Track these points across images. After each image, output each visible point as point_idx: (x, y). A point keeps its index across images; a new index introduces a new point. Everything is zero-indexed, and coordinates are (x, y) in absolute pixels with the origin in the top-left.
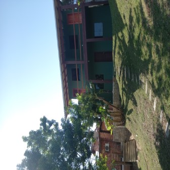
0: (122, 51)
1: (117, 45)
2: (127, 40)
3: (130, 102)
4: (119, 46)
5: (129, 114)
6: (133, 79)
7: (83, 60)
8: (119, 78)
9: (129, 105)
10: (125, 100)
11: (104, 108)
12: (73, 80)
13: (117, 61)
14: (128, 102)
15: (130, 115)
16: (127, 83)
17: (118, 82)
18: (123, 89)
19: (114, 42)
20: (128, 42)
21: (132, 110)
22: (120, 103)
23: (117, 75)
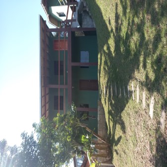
0: (108, 66)
1: (103, 61)
2: (112, 49)
3: (118, 127)
4: (105, 62)
5: (116, 145)
6: (120, 95)
7: (66, 84)
8: (105, 99)
9: (116, 132)
10: (111, 126)
11: (87, 137)
12: (55, 109)
13: (103, 80)
14: (115, 128)
15: (119, 145)
16: (113, 102)
17: (104, 106)
18: (110, 113)
19: (99, 61)
20: (114, 51)
21: (120, 138)
22: (107, 132)
23: (102, 97)
